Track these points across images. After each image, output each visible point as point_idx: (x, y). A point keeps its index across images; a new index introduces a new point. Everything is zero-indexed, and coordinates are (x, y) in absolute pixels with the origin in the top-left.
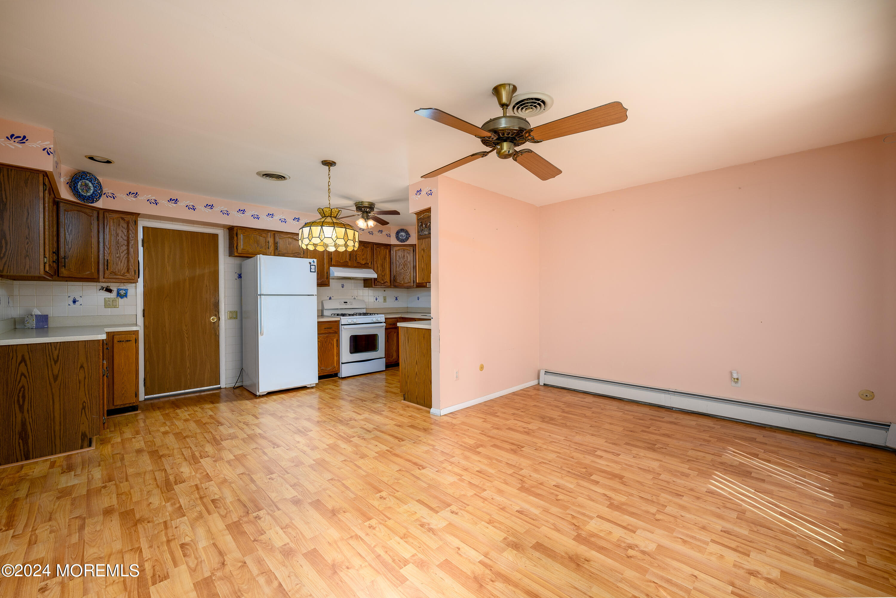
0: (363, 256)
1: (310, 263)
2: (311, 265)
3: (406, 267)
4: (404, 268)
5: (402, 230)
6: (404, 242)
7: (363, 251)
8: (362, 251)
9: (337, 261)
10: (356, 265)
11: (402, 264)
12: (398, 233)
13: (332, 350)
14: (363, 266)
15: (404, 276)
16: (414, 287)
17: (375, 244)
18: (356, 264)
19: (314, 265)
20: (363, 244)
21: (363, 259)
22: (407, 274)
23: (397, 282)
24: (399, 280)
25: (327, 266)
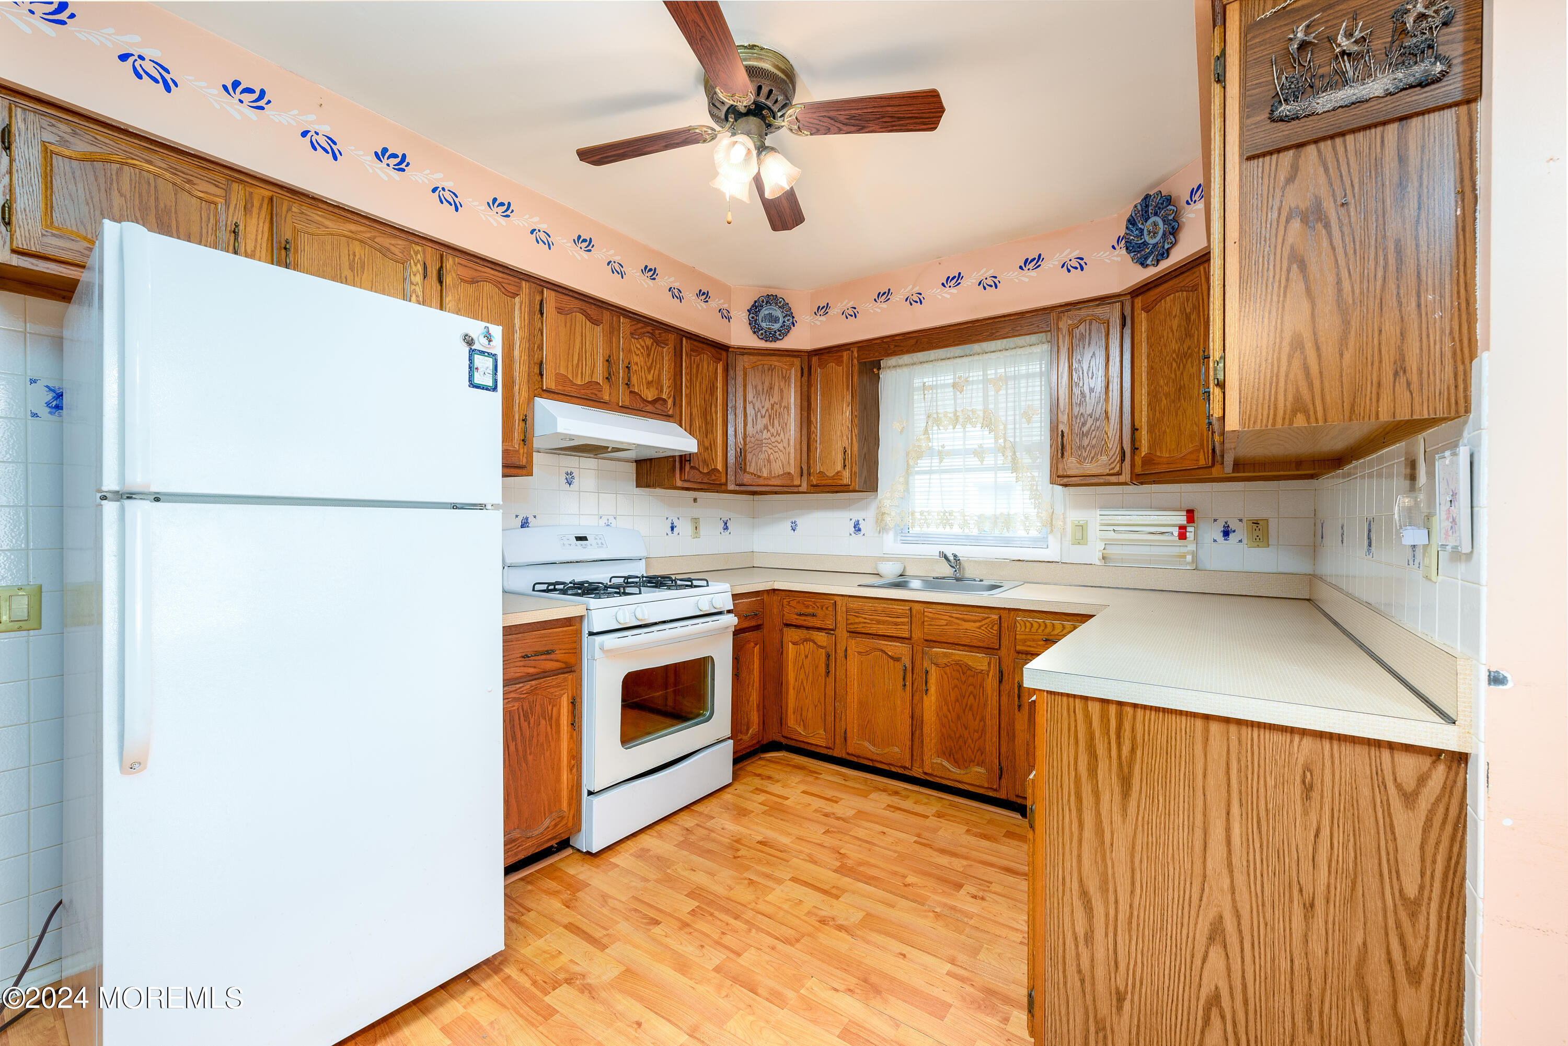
0: (649, 372)
1: (469, 341)
2: (472, 352)
3: (776, 422)
4: (770, 428)
5: (771, 299)
6: (776, 339)
7: (649, 355)
8: (645, 354)
9: (561, 379)
10: (627, 403)
11: (763, 412)
12: (755, 309)
13: (553, 744)
14: (650, 408)
15: (770, 451)
16: (801, 489)
17: (686, 337)
18: (623, 397)
19: (490, 355)
20: (649, 329)
21: (649, 384)
22: (781, 446)
23: (748, 473)
24: (753, 464)
25: (525, 394)
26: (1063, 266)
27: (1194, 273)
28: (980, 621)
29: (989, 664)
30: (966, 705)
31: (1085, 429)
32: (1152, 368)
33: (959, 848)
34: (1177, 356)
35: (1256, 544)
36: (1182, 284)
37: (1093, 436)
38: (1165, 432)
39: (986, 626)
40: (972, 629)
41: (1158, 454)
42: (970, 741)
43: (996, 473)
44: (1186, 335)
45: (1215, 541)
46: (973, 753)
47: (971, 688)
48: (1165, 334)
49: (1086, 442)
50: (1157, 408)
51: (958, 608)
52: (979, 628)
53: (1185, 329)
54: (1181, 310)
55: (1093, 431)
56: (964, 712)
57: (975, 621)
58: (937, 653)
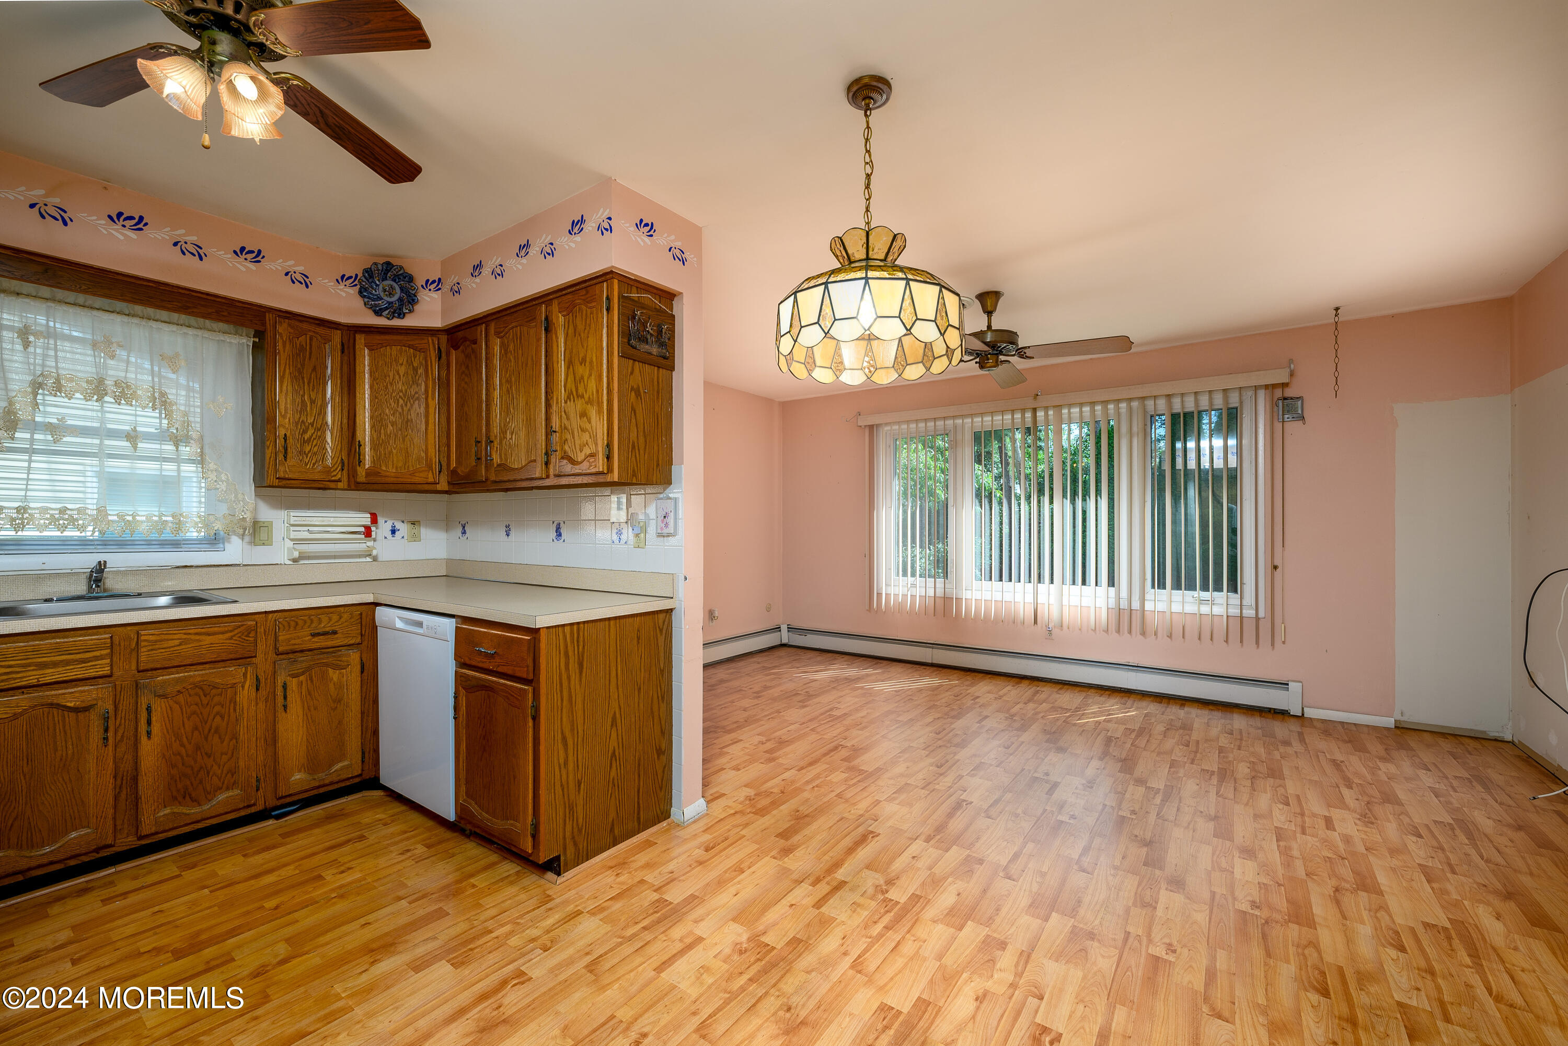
26: (287, 274)
27: (423, 339)
28: (231, 631)
29: (245, 675)
30: (210, 730)
31: (306, 436)
32: (376, 398)
33: (264, 866)
34: (405, 396)
35: (413, 539)
36: (411, 343)
37: (314, 443)
38: (390, 452)
39: (239, 635)
40: (217, 642)
41: (384, 468)
42: (215, 767)
43: (179, 466)
44: (413, 382)
45: (386, 538)
46: (220, 780)
47: (217, 708)
48: (391, 374)
49: (307, 449)
50: (382, 431)
51: (195, 622)
52: (231, 638)
53: (412, 378)
54: (407, 361)
55: (314, 439)
56: (206, 739)
57: (223, 633)
58: (164, 682)
